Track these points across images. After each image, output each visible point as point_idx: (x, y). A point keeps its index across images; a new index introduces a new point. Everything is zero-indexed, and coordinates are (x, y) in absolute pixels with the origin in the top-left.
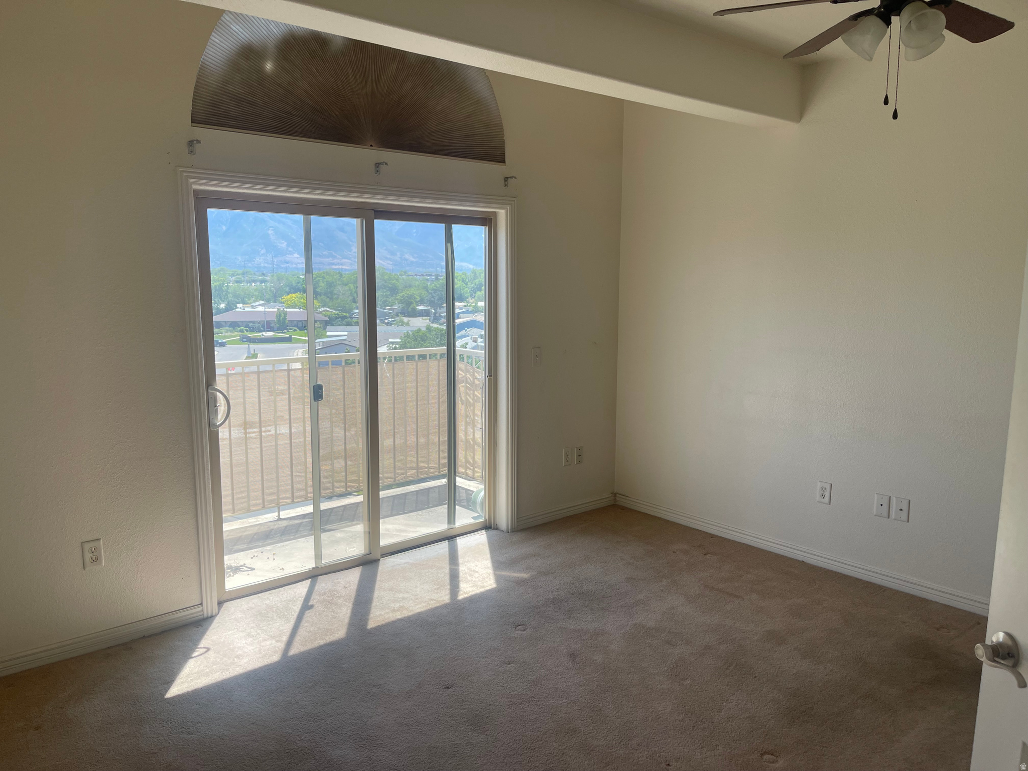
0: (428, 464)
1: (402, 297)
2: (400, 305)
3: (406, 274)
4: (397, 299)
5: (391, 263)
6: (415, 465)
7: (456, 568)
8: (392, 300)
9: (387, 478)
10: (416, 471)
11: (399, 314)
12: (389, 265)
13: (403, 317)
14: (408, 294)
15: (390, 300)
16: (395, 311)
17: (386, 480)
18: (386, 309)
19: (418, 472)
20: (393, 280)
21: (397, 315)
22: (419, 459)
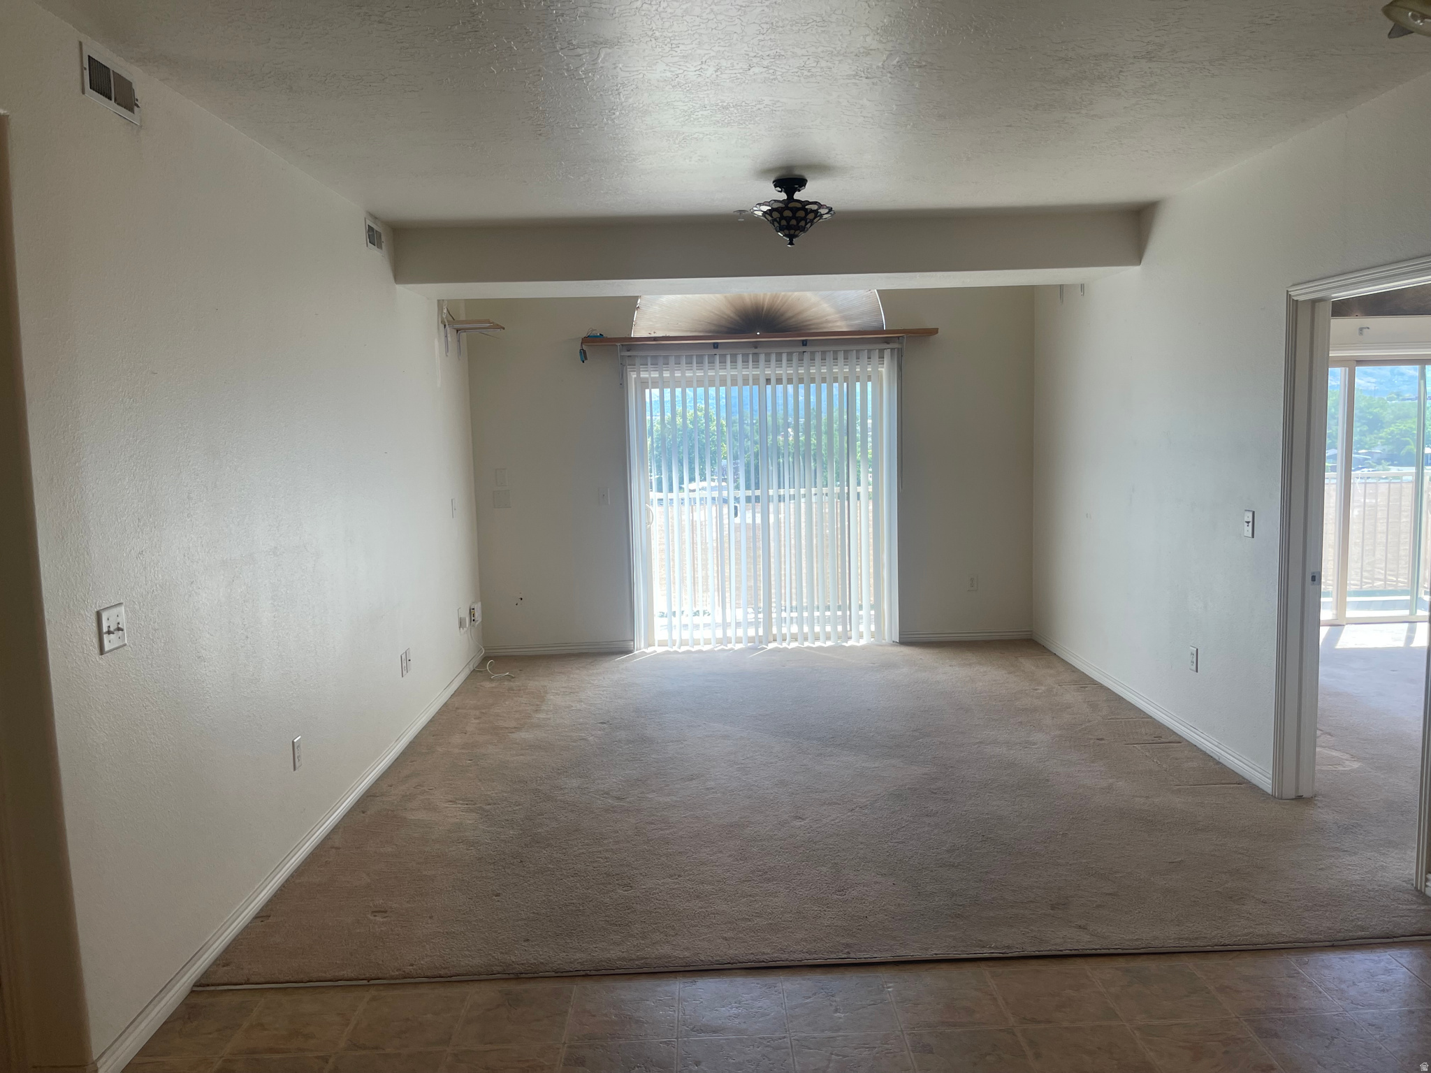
0: (1397, 578)
1: (1390, 434)
2: (1385, 447)
3: (1401, 398)
4: (1381, 438)
5: (1374, 380)
6: (1382, 577)
7: (1412, 635)
8: (1371, 440)
9: (1354, 585)
10: (1383, 582)
11: (1383, 461)
12: (1369, 384)
13: (1389, 465)
14: (1401, 430)
15: (1368, 439)
16: (1376, 456)
17: (1352, 587)
18: (1359, 454)
19: (1385, 584)
20: (1376, 408)
21: (1379, 463)
22: (1388, 573)
